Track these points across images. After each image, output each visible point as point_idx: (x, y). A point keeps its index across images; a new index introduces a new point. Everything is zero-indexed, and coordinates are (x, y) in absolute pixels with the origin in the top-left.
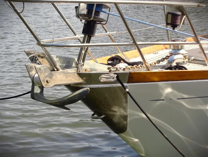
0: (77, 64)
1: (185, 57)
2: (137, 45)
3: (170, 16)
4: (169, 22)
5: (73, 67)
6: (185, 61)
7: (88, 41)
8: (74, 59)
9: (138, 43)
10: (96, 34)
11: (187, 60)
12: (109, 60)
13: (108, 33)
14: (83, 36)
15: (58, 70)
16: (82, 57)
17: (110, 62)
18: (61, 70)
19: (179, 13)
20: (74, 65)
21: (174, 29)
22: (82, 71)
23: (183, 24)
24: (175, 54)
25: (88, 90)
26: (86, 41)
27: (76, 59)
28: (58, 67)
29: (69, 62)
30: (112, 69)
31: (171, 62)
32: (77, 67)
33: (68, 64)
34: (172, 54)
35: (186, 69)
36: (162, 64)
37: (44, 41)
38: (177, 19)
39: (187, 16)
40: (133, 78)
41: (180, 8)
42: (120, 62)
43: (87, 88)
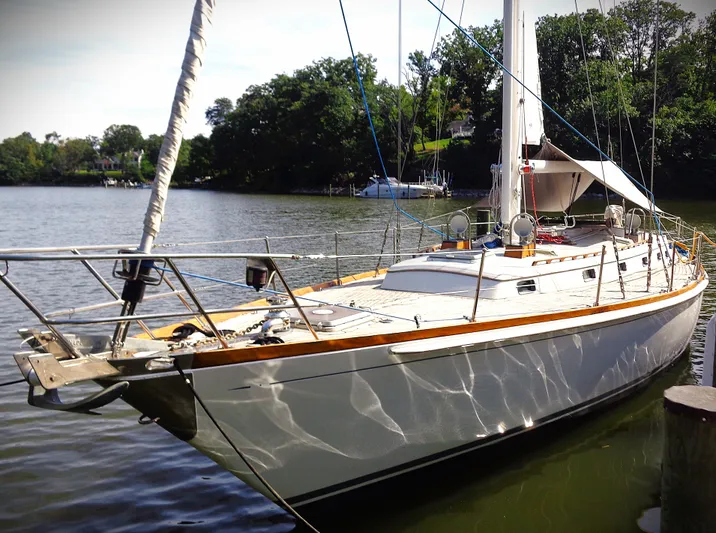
0: (112, 346)
1: (286, 322)
2: (205, 315)
3: (251, 273)
4: (251, 281)
5: (108, 350)
6: (286, 327)
7: (131, 312)
8: (107, 338)
9: (206, 311)
10: (145, 297)
11: (289, 325)
12: (175, 331)
13: (176, 291)
14: (123, 302)
15: (76, 357)
16: (121, 332)
17: (175, 334)
18: (82, 357)
19: (265, 269)
20: (108, 346)
21: (258, 290)
22: (121, 356)
23: (272, 282)
24: (272, 319)
25: (126, 385)
26: (126, 312)
27: (112, 337)
28: (77, 352)
29: (99, 343)
30: (175, 347)
31: (265, 330)
32: (112, 349)
33: (97, 345)
34: (267, 318)
35: (282, 342)
36: (254, 331)
37: (53, 314)
38: (262, 277)
39: (278, 272)
40: (199, 360)
41: (267, 262)
42: (192, 332)
43: (125, 381)
